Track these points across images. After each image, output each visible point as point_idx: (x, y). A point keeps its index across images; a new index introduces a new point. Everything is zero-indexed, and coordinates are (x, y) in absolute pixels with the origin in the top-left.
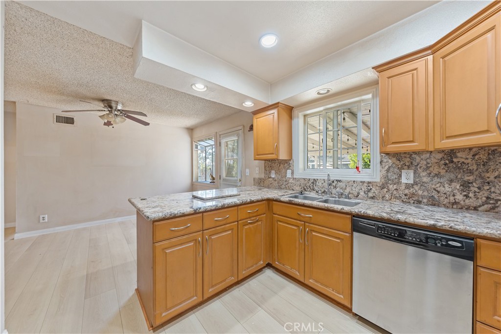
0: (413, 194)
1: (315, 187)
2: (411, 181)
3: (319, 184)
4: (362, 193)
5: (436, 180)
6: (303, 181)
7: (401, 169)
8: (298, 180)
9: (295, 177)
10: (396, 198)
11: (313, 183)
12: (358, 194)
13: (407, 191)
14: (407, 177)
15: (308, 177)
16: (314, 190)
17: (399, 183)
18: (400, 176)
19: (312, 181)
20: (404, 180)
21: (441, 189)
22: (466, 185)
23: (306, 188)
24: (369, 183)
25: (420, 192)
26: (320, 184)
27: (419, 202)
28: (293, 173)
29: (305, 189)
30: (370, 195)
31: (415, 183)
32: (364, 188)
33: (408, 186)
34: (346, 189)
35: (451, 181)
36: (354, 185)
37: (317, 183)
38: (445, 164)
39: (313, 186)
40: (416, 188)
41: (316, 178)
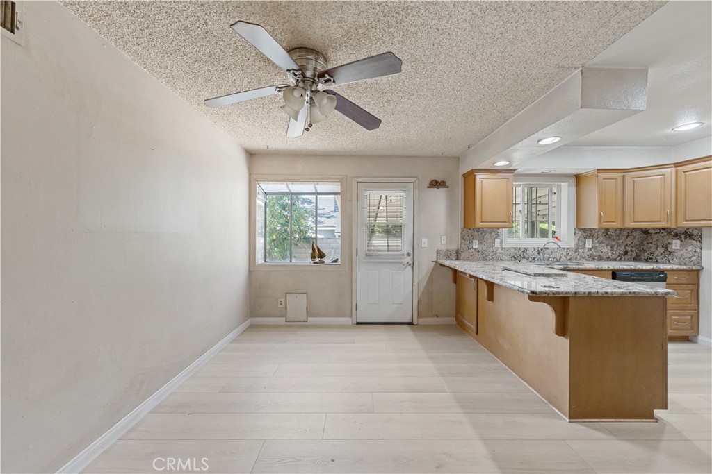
0: (591, 254)
2: (591, 247)
3: (530, 252)
4: (563, 257)
5: (601, 245)
6: (513, 251)
7: (585, 238)
8: (508, 249)
9: (504, 246)
10: (583, 258)
11: (523, 251)
12: (561, 257)
13: (588, 253)
14: (589, 243)
15: (519, 247)
16: (524, 258)
17: (584, 248)
18: (585, 243)
19: (523, 249)
20: (587, 246)
21: (603, 250)
22: (612, 247)
23: (516, 257)
24: (568, 248)
25: (594, 253)
26: (531, 252)
27: (594, 259)
28: (501, 243)
30: (568, 257)
31: (593, 248)
32: (565, 253)
33: (589, 250)
34: (551, 254)
35: (607, 245)
36: (558, 251)
37: (528, 251)
38: (605, 236)
39: (523, 254)
40: (593, 250)
41: (526, 247)
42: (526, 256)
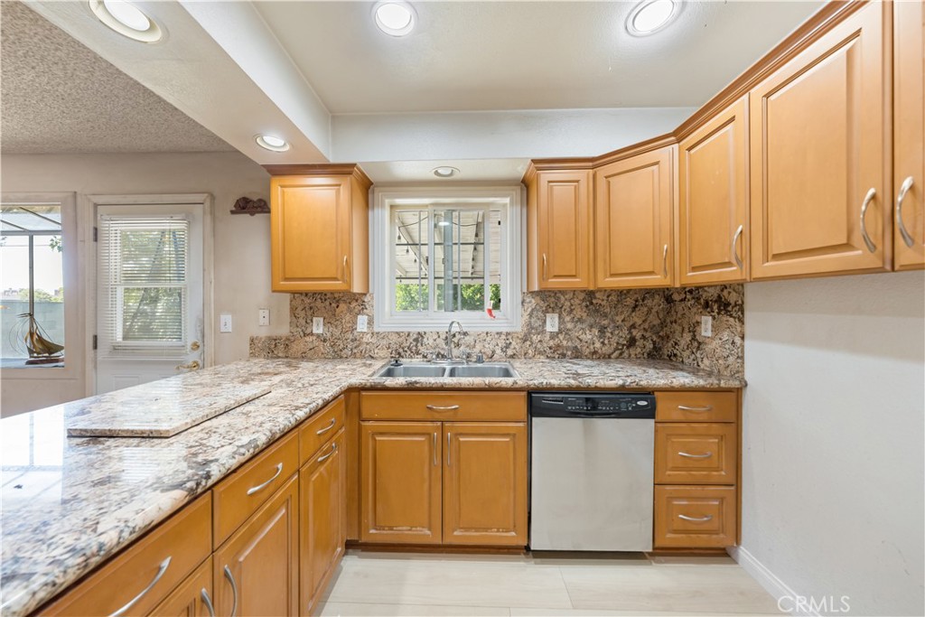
0: (558, 346)
1: (420, 347)
2: (556, 330)
3: (429, 341)
4: (498, 351)
5: (579, 325)
6: (394, 338)
7: (546, 312)
8: (384, 336)
9: (376, 330)
10: (540, 353)
11: (416, 340)
12: (494, 352)
13: (551, 343)
14: (552, 323)
15: (406, 330)
16: (418, 354)
17: (543, 332)
18: (545, 322)
19: (415, 336)
20: (549, 328)
21: (582, 337)
22: (602, 330)
23: (401, 350)
24: (508, 334)
25: (565, 343)
26: (431, 341)
27: (564, 356)
28: (370, 323)
29: (399, 354)
30: (510, 352)
31: (560, 331)
32: (502, 343)
33: (553, 336)
34: (474, 346)
35: (591, 327)
36: (488, 339)
37: (425, 340)
38: (587, 306)
39: (416, 346)
40: (561, 337)
41: (421, 330)
42: (422, 350)
